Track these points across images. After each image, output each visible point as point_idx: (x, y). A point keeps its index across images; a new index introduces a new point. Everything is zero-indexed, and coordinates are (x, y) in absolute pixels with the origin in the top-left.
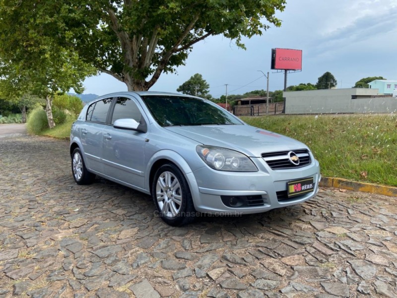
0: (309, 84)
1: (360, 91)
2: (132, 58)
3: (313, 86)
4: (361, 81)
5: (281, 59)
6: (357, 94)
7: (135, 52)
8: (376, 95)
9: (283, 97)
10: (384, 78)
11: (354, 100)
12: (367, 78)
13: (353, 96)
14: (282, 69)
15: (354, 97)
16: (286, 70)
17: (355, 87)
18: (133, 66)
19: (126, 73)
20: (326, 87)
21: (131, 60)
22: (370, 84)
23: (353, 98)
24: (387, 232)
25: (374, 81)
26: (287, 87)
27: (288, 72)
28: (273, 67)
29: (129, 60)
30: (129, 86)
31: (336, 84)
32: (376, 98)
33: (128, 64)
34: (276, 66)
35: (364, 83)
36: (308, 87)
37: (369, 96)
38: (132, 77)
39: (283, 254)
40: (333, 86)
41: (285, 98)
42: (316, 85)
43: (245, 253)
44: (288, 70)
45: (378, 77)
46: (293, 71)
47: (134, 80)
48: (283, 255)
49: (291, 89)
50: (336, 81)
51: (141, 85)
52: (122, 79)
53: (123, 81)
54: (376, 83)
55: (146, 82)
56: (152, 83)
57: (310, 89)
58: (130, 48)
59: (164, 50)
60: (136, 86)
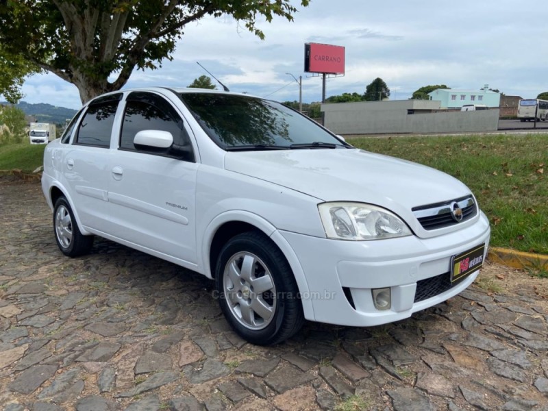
0: (355, 94)
1: (418, 104)
2: (85, 45)
3: (360, 96)
4: (420, 91)
5: (317, 58)
6: (414, 108)
7: (88, 34)
8: (438, 109)
9: (321, 111)
10: (448, 87)
11: (411, 115)
12: (427, 87)
13: (409, 110)
14: (319, 73)
15: (411, 112)
16: (324, 74)
17: (412, 99)
18: (87, 57)
19: (76, 69)
20: (377, 98)
21: (83, 48)
22: (430, 94)
23: (409, 113)
24: (451, 323)
25: (436, 90)
26: (326, 97)
27: (327, 76)
28: (307, 69)
29: (80, 48)
30: (82, 90)
31: (389, 95)
32: (438, 114)
33: (79, 55)
34: (311, 68)
35: (423, 93)
36: (354, 98)
37: (430, 111)
38: (86, 76)
39: (278, 386)
40: (386, 97)
41: (324, 112)
42: (364, 96)
43: (212, 391)
44: (327, 73)
45: (440, 85)
46: (334, 76)
47: (89, 81)
48: (279, 390)
49: (332, 100)
50: (389, 91)
51: (101, 89)
52: (69, 78)
53: (72, 82)
54: (437, 93)
55: (109, 84)
56: (118, 85)
57: (356, 101)
58: (81, 30)
59: (138, 36)
60: (93, 90)
